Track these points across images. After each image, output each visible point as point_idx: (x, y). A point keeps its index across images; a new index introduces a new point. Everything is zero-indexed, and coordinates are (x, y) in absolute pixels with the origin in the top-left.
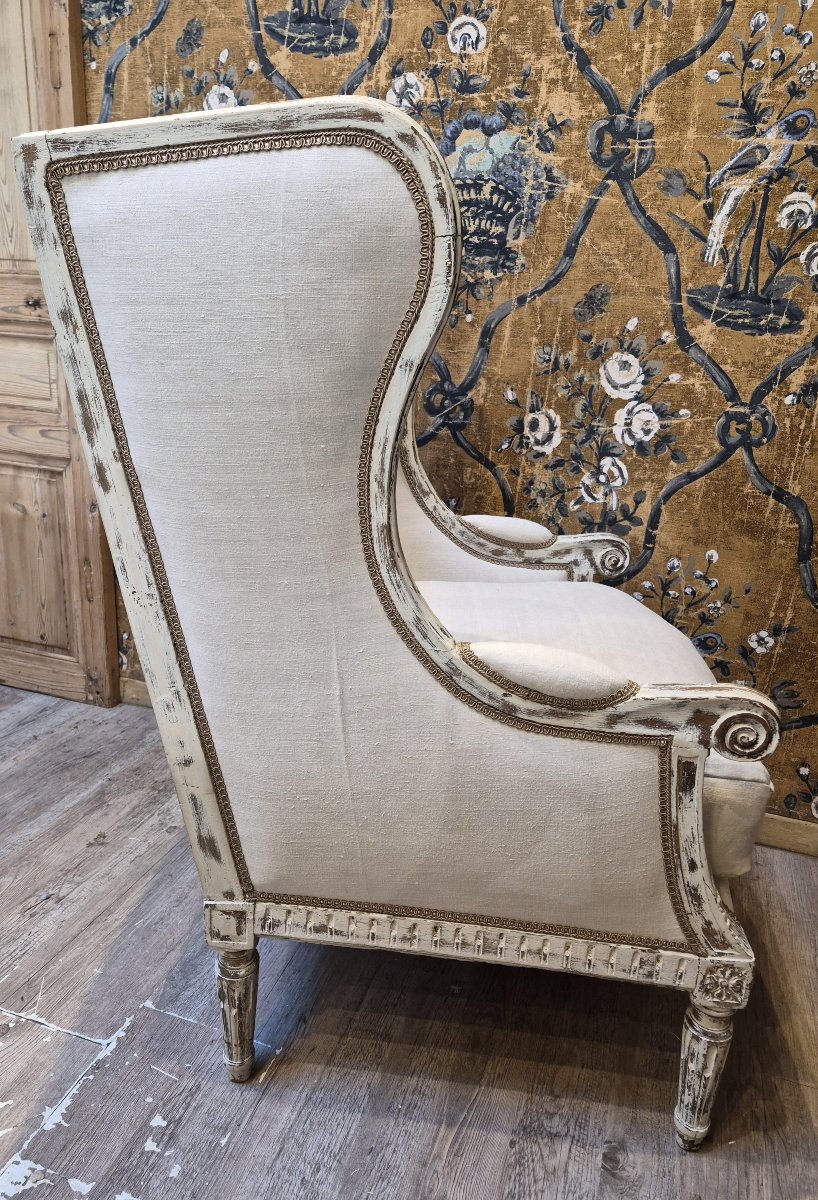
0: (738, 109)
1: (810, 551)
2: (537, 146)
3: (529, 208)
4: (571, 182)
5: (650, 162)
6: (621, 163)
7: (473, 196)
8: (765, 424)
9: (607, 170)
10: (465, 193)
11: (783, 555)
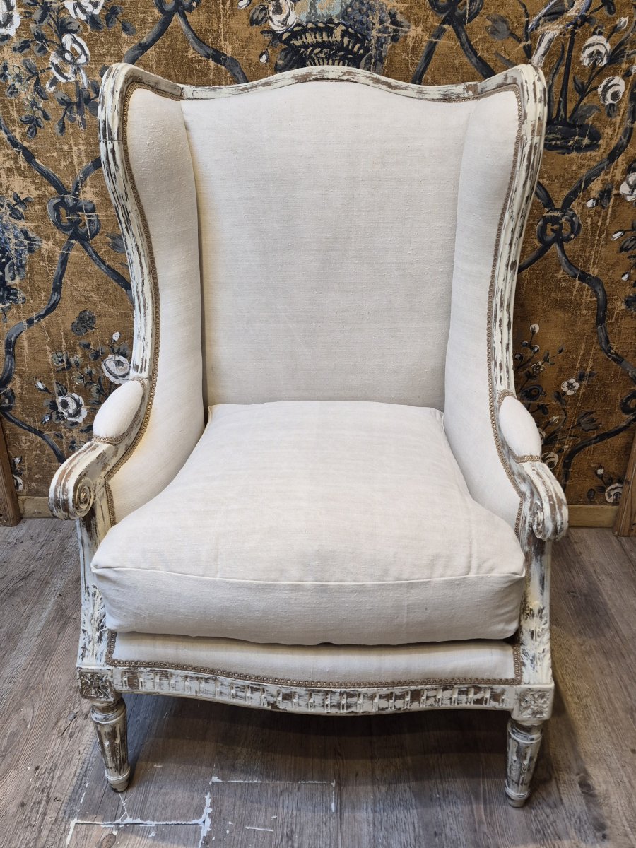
1: (604, 316)
3: (377, 50)
4: (413, 27)
5: (479, 9)
6: (455, 10)
7: (325, 38)
8: (572, 223)
9: (444, 16)
10: (317, 35)
11: (585, 322)
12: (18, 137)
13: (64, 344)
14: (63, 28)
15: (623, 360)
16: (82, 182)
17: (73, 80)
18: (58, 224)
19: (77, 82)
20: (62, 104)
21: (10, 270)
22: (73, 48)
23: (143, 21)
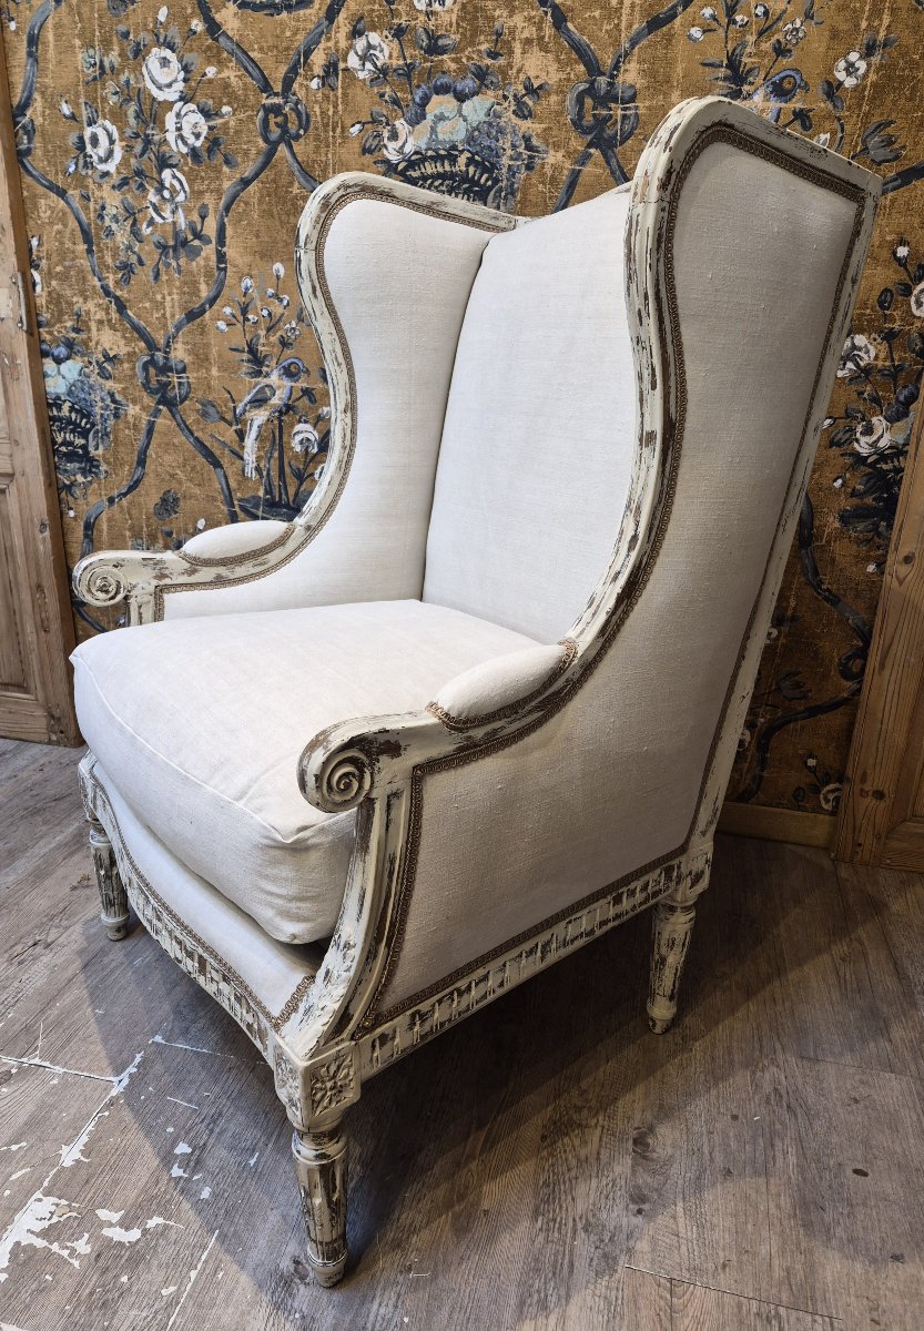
0: (723, 70)
2: (514, 112)
3: (508, 180)
4: (552, 152)
5: (633, 129)
6: (603, 130)
7: (447, 168)
9: (589, 138)
10: (438, 164)
12: (111, 285)
13: (145, 529)
14: (164, 163)
15: (840, 600)
16: (174, 338)
17: (170, 220)
18: (146, 386)
19: (174, 223)
20: (158, 248)
21: (94, 438)
22: (172, 185)
23: (246, 153)
